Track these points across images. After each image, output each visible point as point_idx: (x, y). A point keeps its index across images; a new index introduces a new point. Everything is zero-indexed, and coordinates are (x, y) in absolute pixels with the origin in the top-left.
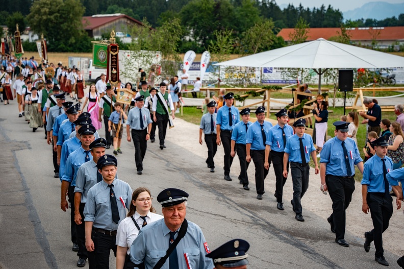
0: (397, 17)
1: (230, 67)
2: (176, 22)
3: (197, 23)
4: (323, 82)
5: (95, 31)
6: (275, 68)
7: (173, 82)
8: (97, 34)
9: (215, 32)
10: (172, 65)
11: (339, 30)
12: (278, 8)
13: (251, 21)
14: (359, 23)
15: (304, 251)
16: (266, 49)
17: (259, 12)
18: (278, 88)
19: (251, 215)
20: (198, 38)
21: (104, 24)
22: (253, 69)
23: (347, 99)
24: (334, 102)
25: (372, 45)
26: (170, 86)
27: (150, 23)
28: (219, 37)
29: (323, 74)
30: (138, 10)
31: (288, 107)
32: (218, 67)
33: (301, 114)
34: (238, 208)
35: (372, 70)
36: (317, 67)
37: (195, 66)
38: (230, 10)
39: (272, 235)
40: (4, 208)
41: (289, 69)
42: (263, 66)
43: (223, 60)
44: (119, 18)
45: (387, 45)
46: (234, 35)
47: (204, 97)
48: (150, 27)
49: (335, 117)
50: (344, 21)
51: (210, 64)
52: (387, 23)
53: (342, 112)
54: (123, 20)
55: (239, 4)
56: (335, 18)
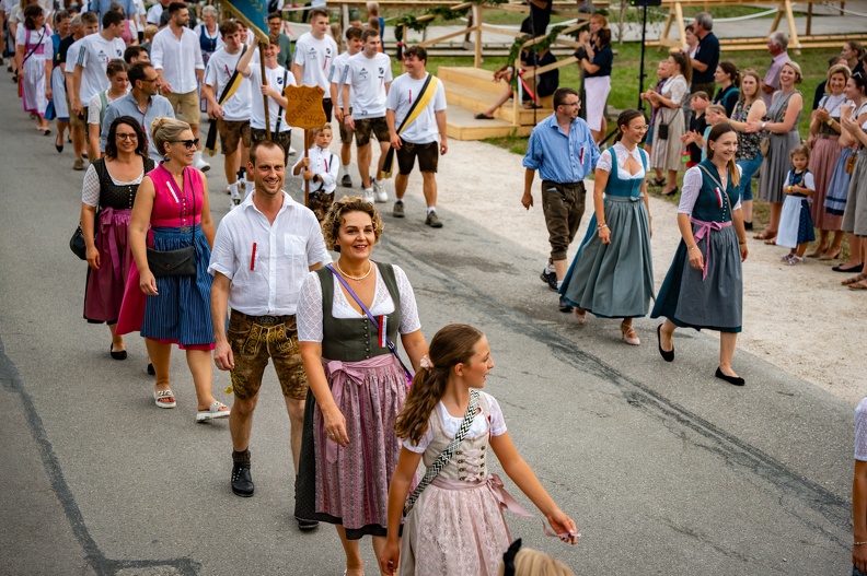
15: (554, 347)
19: (442, 275)
23: (648, 24)
24: (621, 30)
31: (519, 43)
33: (550, 59)
34: (415, 262)
39: (487, 318)
49: (621, 64)
53: (637, 53)
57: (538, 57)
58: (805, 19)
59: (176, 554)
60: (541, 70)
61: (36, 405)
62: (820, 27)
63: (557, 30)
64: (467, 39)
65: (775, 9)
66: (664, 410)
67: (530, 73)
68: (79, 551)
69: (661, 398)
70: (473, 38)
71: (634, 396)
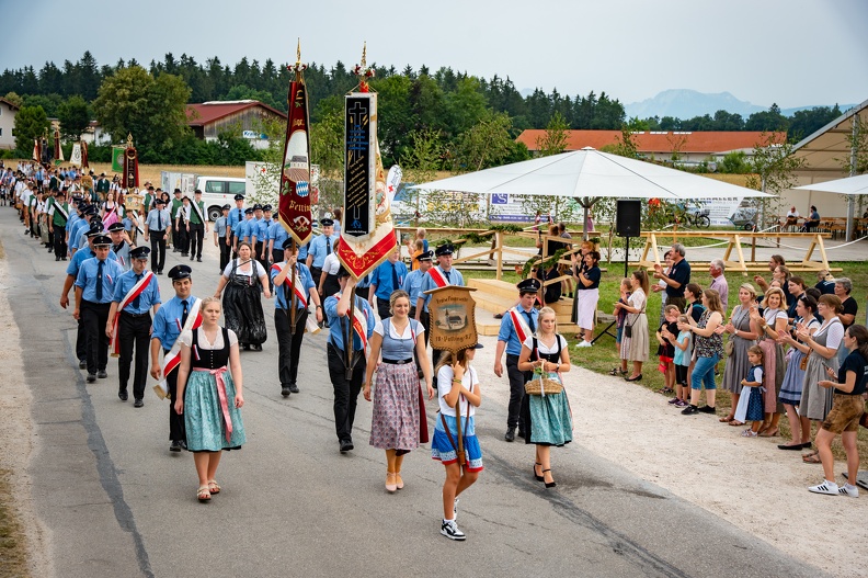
0: (712, 116)
1: (436, 192)
5: (207, 128)
6: (512, 195)
8: (211, 133)
9: (412, 134)
10: (337, 187)
11: (619, 134)
12: (517, 95)
13: (473, 116)
14: (649, 125)
15: (555, 504)
16: (497, 163)
17: (486, 101)
18: (516, 229)
21: (223, 117)
22: (475, 197)
23: (630, 249)
24: (609, 253)
25: (671, 159)
28: (418, 142)
29: (592, 207)
31: (532, 261)
32: (416, 192)
33: (554, 274)
35: (672, 202)
36: (582, 196)
38: (437, 97)
39: (502, 478)
40: (47, 427)
41: (535, 196)
42: (492, 192)
43: (424, 181)
44: (249, 106)
45: (697, 161)
46: (444, 139)
49: (610, 279)
50: (627, 120)
51: (401, 187)
52: (698, 125)
53: (621, 270)
54: (255, 110)
55: (454, 87)
56: (611, 114)
57: (545, 272)
58: (750, 249)
60: (547, 283)
61: (145, 542)
62: (762, 255)
65: (728, 240)
66: (643, 558)
69: (640, 548)
70: (496, 256)
71: (618, 546)
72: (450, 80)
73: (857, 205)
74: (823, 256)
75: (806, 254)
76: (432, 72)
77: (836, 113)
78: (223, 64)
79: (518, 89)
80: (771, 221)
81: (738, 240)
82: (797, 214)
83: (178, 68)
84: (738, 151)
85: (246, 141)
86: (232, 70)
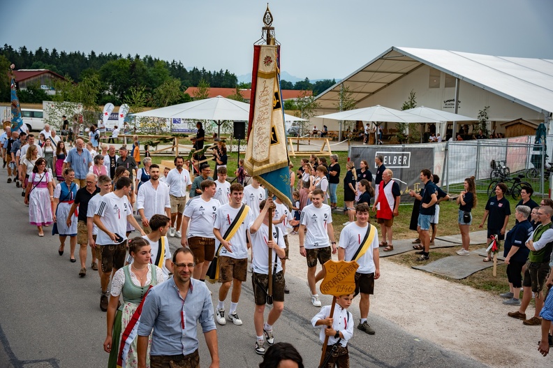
1: (144, 118)
2: (95, 77)
3: (116, 80)
4: (221, 132)
5: (20, 83)
6: (183, 119)
7: (92, 130)
8: (23, 86)
9: (131, 88)
10: (92, 115)
11: (235, 90)
12: (185, 70)
13: (163, 80)
16: (175, 103)
17: (169, 73)
18: (185, 136)
20: (116, 93)
21: (29, 78)
22: (164, 120)
23: (241, 146)
24: (231, 148)
26: (90, 133)
27: (72, 78)
28: (134, 92)
29: (222, 126)
30: (61, 66)
31: (192, 152)
32: (135, 117)
36: (217, 120)
37: (114, 116)
38: (144, 70)
41: (194, 120)
42: (173, 117)
43: (140, 111)
44: (43, 72)
46: (147, 91)
47: (121, 143)
48: (72, 81)
50: (239, 83)
51: (127, 115)
53: (237, 156)
54: (47, 75)
55: (152, 65)
56: (231, 80)
57: (199, 157)
59: (49, 357)
60: (201, 162)
62: (302, 148)
63: (207, 147)
64: (173, 150)
67: (196, 163)
68: (7, 357)
70: (175, 149)
72: (150, 62)
73: (343, 125)
74: (330, 148)
75: (321, 148)
76: (142, 57)
77: (334, 83)
78: (28, 50)
79: (185, 67)
80: (306, 132)
81: (291, 141)
82: (317, 129)
83: (3, 51)
84: (291, 99)
85: (43, 91)
86: (34, 53)
